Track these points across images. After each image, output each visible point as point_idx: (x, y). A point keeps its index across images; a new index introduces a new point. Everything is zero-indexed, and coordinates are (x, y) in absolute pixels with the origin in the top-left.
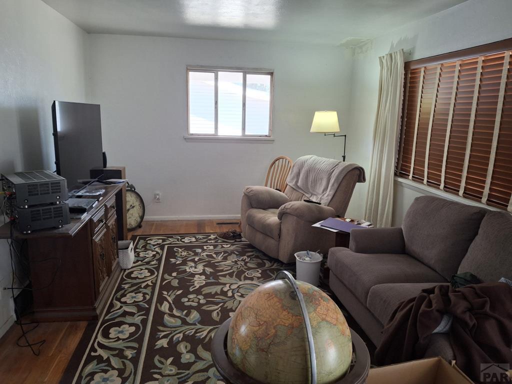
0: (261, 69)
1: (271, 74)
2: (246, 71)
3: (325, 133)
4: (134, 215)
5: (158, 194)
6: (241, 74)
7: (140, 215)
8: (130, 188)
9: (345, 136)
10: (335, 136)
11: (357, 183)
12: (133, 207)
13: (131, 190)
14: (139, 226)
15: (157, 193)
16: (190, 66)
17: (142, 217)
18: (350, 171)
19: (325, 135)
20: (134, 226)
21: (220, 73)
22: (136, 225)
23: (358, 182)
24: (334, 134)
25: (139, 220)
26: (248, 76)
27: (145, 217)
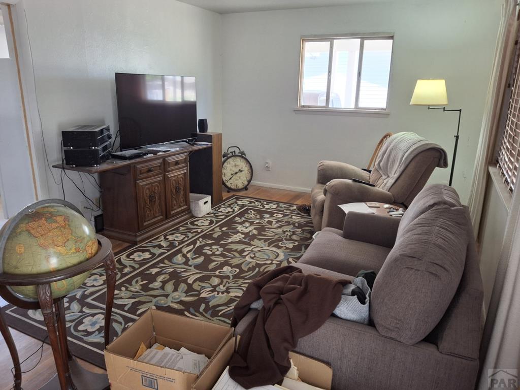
0: (378, 33)
1: (392, 38)
2: (364, 37)
3: (429, 105)
4: (241, 178)
5: (267, 163)
6: (359, 41)
7: (248, 179)
8: (240, 155)
9: (460, 111)
10: (444, 111)
11: (436, 168)
12: (242, 171)
13: (241, 157)
14: (246, 188)
15: (268, 161)
16: (304, 36)
17: (249, 182)
18: (422, 152)
19: (429, 108)
20: (240, 188)
21: (336, 42)
22: (243, 187)
23: (438, 167)
24: (444, 108)
25: (246, 183)
26: (366, 42)
27: (252, 182)
